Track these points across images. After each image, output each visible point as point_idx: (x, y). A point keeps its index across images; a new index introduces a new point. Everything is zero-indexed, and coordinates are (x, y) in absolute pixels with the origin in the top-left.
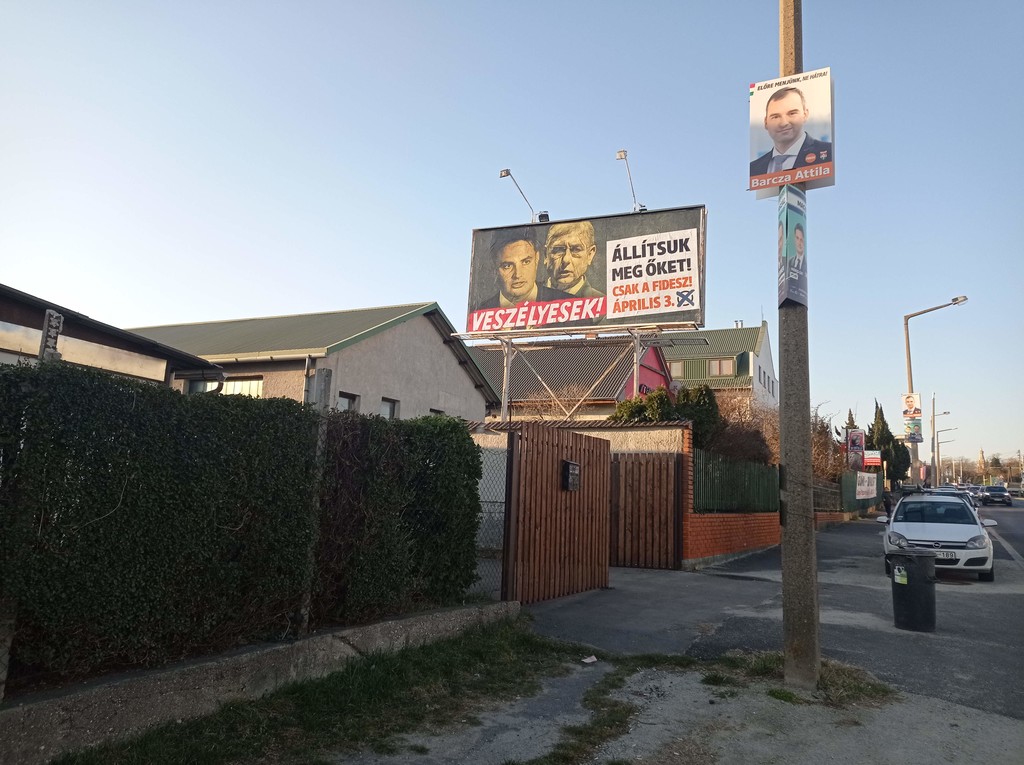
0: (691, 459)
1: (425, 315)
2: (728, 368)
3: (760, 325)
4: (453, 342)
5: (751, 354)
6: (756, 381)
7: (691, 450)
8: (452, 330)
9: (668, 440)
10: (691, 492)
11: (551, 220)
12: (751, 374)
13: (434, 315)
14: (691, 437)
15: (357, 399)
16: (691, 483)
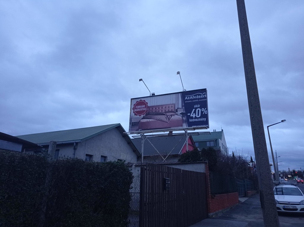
0: (208, 175)
1: (116, 127)
2: (212, 144)
4: (125, 136)
5: (219, 139)
6: (221, 148)
7: (208, 172)
8: (124, 131)
9: (200, 168)
10: (209, 187)
11: (156, 95)
12: (220, 145)
13: (119, 128)
14: (208, 167)
15: (92, 156)
16: (209, 184)
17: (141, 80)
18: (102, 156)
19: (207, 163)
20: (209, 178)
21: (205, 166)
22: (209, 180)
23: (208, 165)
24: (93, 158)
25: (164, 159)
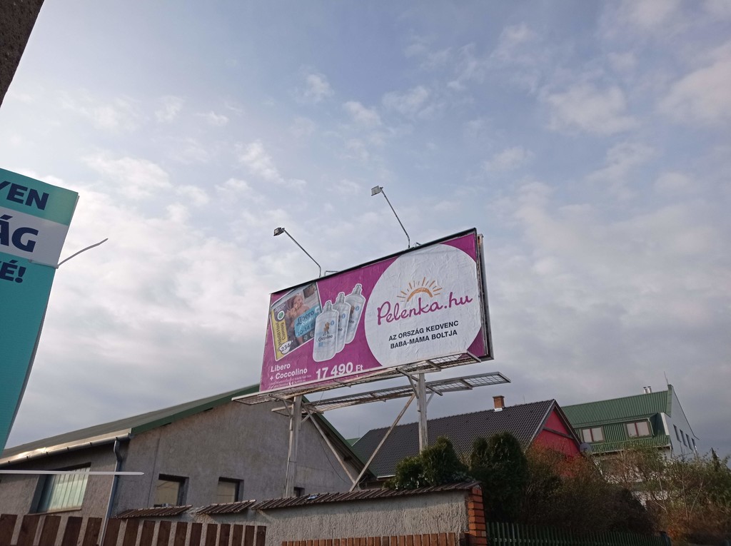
0: (483, 541)
2: (644, 429)
3: (666, 389)
5: (663, 415)
6: (673, 438)
12: (667, 433)
14: (480, 506)
15: (186, 481)
18: (223, 479)
19: (476, 492)
23: (479, 499)
24: (187, 486)
25: (355, 482)
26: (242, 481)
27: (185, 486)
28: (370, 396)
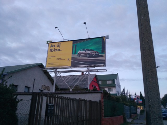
0: (103, 102)
1: (39, 66)
2: (111, 82)
3: (117, 74)
5: (115, 80)
6: (116, 85)
7: (103, 99)
9: (97, 97)
10: (103, 112)
12: (115, 83)
14: (103, 96)
15: (17, 86)
16: (103, 109)
17: (56, 28)
18: (26, 87)
19: (103, 93)
20: (103, 105)
21: (101, 95)
22: (103, 106)
23: (103, 94)
24: (18, 88)
25: (71, 90)
26: (30, 87)
27: (17, 87)
28: (75, 71)
